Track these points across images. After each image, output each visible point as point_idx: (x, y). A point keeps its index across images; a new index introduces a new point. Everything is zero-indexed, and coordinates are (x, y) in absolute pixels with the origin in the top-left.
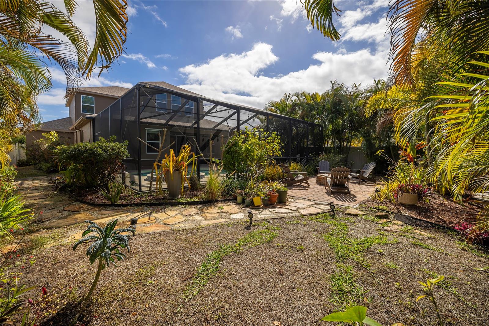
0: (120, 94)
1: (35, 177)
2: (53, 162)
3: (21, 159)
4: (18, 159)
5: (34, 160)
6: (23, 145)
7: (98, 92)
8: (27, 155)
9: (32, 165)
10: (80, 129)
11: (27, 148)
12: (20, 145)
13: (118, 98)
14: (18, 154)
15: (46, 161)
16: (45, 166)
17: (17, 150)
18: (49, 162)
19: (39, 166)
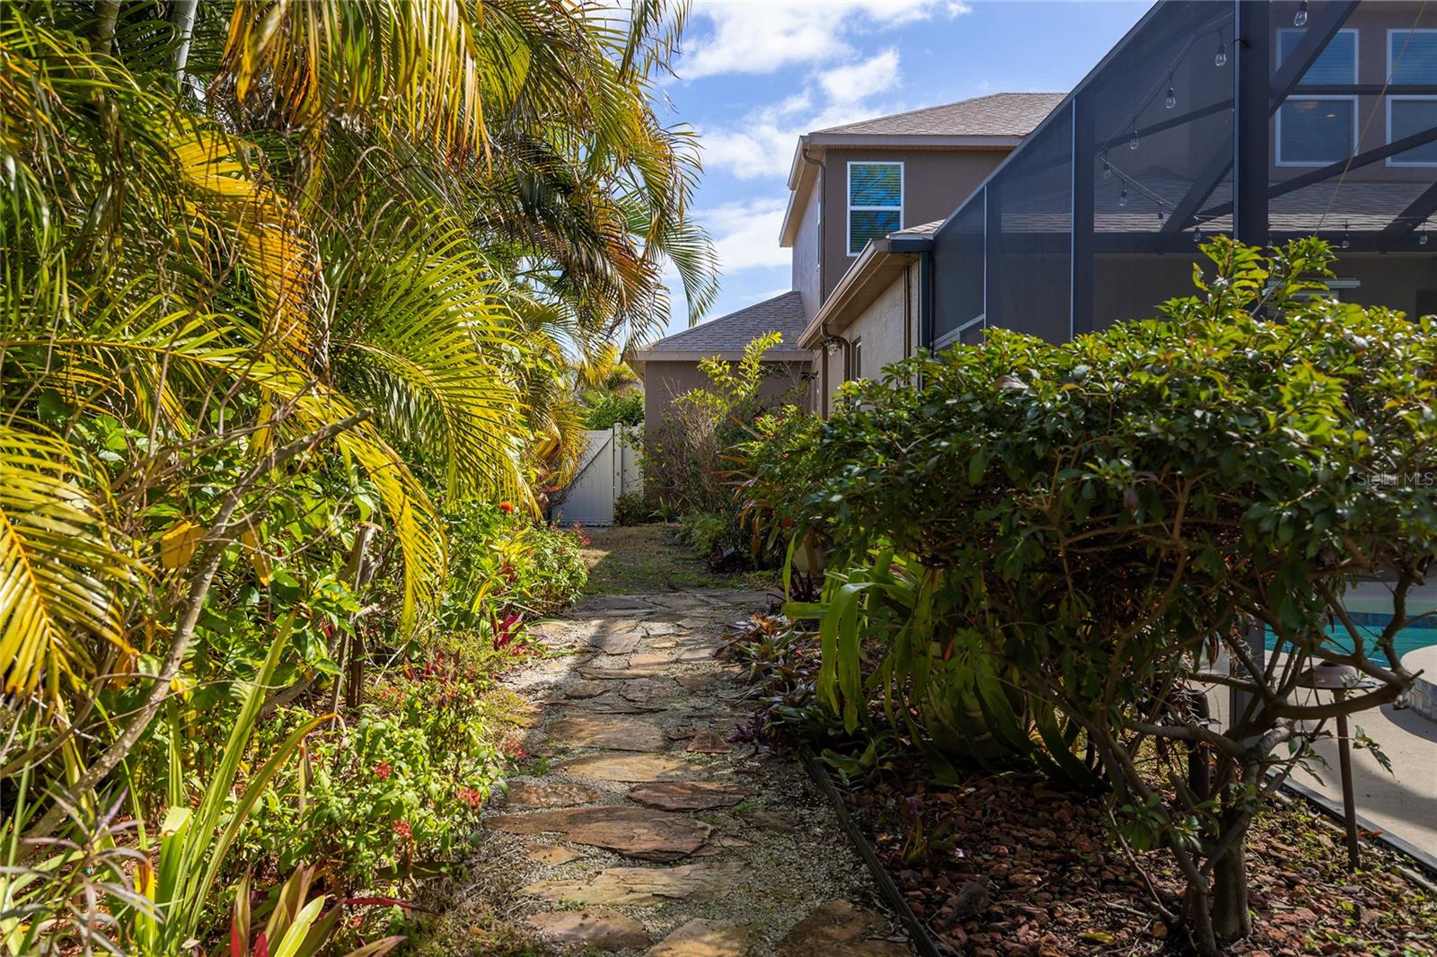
0: (1027, 123)
1: (660, 599)
2: (732, 509)
3: (627, 491)
4: (618, 494)
5: (667, 495)
6: (636, 430)
7: (923, 131)
8: (647, 472)
9: (661, 519)
10: (846, 336)
11: (649, 443)
12: (626, 430)
13: (1017, 143)
14: (618, 469)
15: (708, 503)
16: (703, 526)
17: (618, 449)
18: (718, 510)
19: (681, 525)
